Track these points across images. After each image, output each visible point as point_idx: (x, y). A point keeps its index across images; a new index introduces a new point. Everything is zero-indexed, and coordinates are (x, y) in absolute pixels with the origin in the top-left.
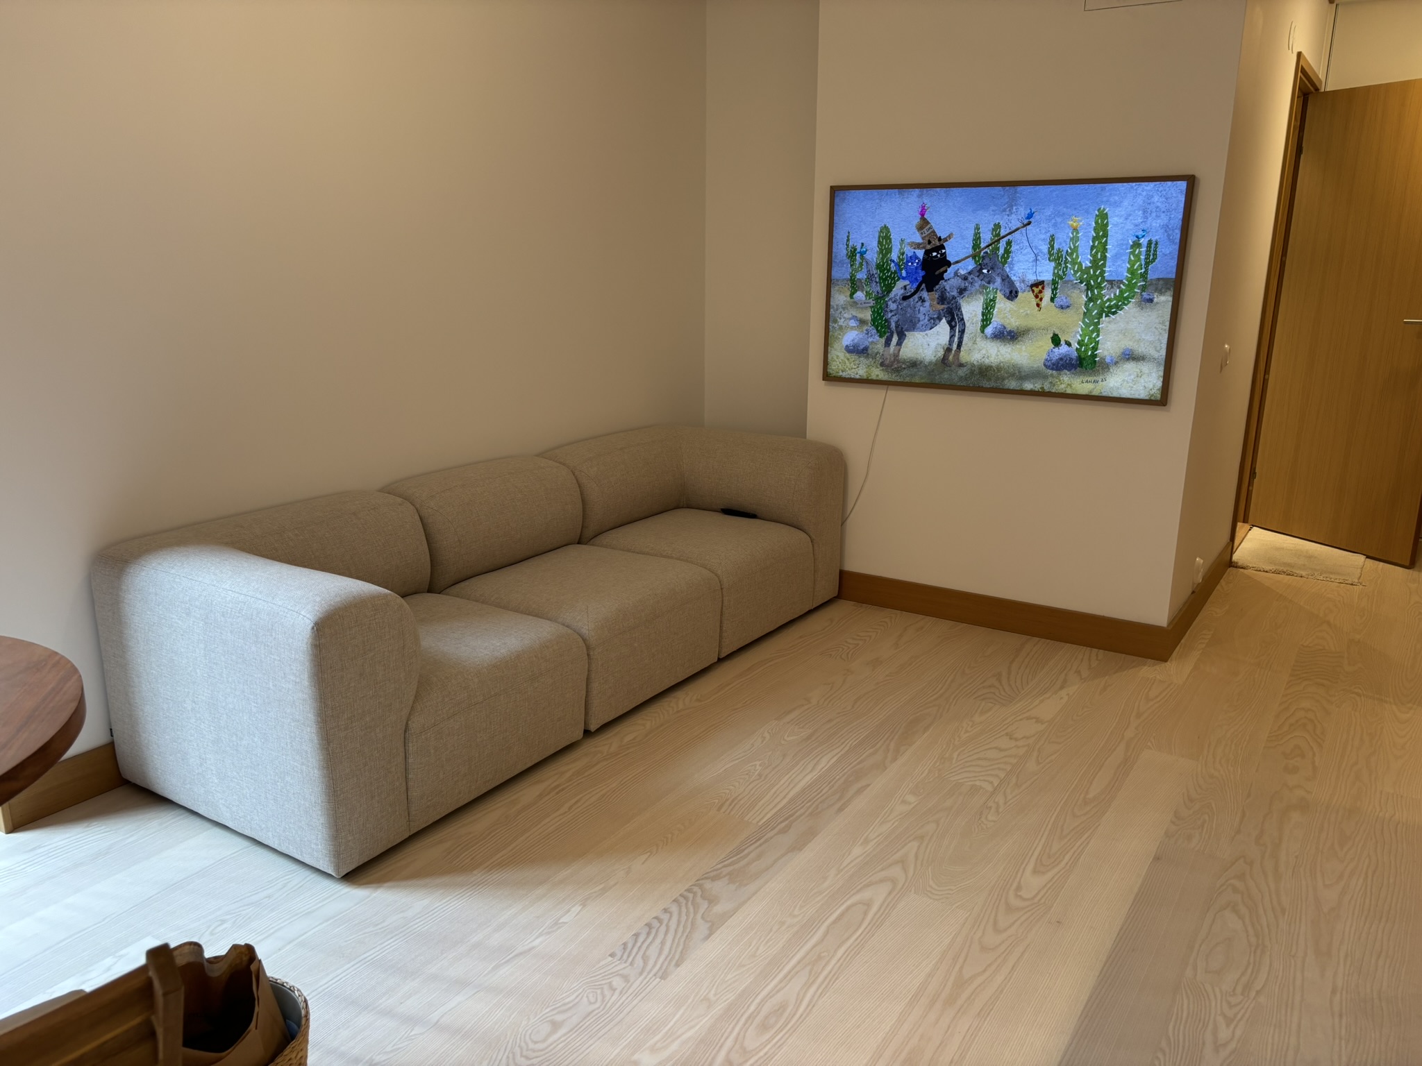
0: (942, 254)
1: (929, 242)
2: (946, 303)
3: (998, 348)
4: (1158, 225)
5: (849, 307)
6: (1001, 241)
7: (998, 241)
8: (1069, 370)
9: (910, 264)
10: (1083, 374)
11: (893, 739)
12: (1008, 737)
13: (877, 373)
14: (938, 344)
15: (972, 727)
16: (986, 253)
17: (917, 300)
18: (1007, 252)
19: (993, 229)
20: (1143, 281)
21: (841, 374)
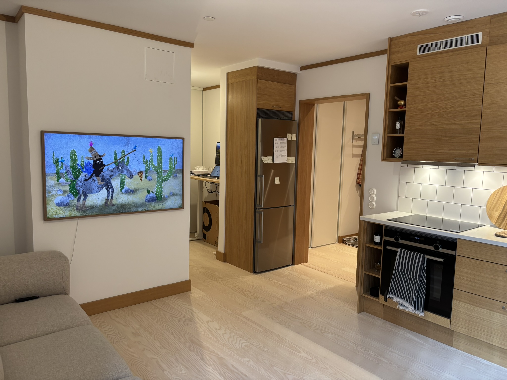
0: (101, 162)
1: (95, 157)
2: (105, 181)
3: (127, 197)
4: (176, 152)
5: (57, 186)
6: (125, 157)
7: (124, 157)
8: (154, 202)
9: (87, 166)
10: (159, 202)
13: (75, 213)
14: (103, 198)
16: (120, 161)
17: (91, 180)
18: (128, 161)
19: (122, 152)
20: (174, 170)
21: (55, 216)
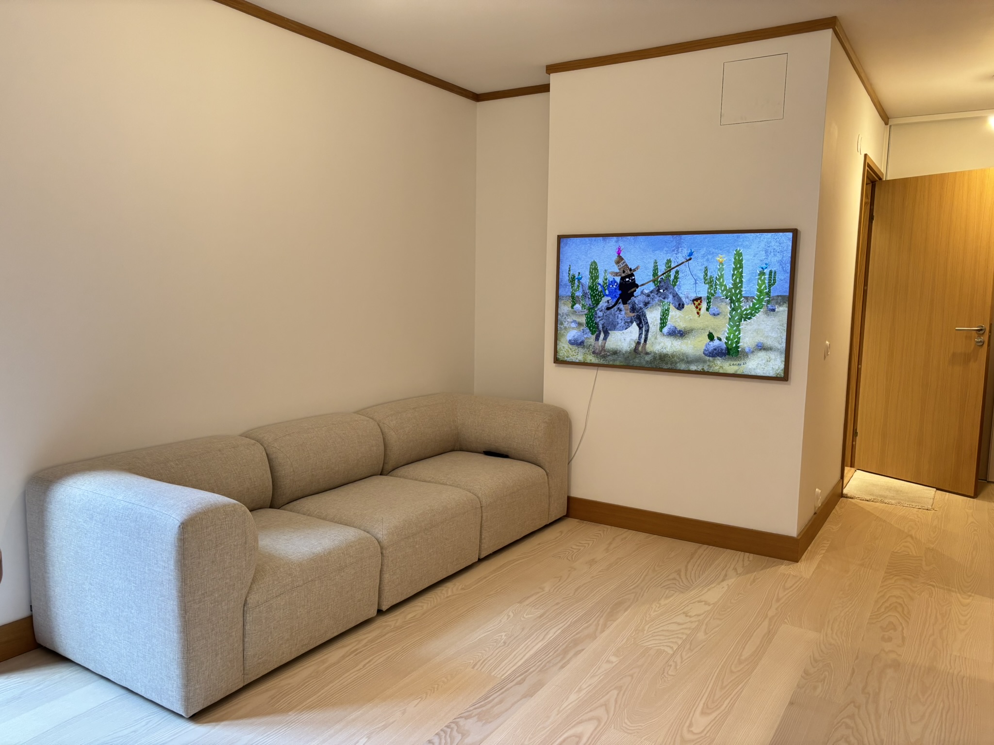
0: (632, 280)
1: (624, 272)
2: (636, 312)
3: (672, 341)
4: (775, 261)
5: (571, 315)
6: (672, 271)
7: (670, 271)
8: (721, 357)
9: (611, 286)
10: (731, 359)
11: (602, 616)
12: (685, 615)
13: (591, 359)
14: (631, 339)
15: (659, 608)
16: (662, 278)
17: (616, 310)
18: (676, 278)
19: (666, 263)
20: (768, 297)
21: (566, 359)
